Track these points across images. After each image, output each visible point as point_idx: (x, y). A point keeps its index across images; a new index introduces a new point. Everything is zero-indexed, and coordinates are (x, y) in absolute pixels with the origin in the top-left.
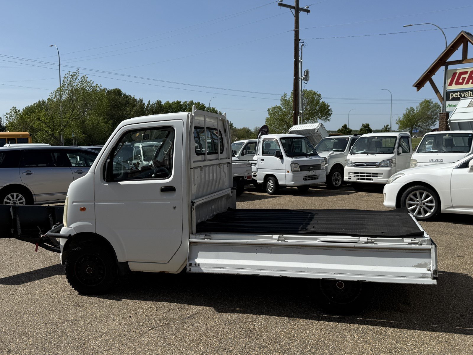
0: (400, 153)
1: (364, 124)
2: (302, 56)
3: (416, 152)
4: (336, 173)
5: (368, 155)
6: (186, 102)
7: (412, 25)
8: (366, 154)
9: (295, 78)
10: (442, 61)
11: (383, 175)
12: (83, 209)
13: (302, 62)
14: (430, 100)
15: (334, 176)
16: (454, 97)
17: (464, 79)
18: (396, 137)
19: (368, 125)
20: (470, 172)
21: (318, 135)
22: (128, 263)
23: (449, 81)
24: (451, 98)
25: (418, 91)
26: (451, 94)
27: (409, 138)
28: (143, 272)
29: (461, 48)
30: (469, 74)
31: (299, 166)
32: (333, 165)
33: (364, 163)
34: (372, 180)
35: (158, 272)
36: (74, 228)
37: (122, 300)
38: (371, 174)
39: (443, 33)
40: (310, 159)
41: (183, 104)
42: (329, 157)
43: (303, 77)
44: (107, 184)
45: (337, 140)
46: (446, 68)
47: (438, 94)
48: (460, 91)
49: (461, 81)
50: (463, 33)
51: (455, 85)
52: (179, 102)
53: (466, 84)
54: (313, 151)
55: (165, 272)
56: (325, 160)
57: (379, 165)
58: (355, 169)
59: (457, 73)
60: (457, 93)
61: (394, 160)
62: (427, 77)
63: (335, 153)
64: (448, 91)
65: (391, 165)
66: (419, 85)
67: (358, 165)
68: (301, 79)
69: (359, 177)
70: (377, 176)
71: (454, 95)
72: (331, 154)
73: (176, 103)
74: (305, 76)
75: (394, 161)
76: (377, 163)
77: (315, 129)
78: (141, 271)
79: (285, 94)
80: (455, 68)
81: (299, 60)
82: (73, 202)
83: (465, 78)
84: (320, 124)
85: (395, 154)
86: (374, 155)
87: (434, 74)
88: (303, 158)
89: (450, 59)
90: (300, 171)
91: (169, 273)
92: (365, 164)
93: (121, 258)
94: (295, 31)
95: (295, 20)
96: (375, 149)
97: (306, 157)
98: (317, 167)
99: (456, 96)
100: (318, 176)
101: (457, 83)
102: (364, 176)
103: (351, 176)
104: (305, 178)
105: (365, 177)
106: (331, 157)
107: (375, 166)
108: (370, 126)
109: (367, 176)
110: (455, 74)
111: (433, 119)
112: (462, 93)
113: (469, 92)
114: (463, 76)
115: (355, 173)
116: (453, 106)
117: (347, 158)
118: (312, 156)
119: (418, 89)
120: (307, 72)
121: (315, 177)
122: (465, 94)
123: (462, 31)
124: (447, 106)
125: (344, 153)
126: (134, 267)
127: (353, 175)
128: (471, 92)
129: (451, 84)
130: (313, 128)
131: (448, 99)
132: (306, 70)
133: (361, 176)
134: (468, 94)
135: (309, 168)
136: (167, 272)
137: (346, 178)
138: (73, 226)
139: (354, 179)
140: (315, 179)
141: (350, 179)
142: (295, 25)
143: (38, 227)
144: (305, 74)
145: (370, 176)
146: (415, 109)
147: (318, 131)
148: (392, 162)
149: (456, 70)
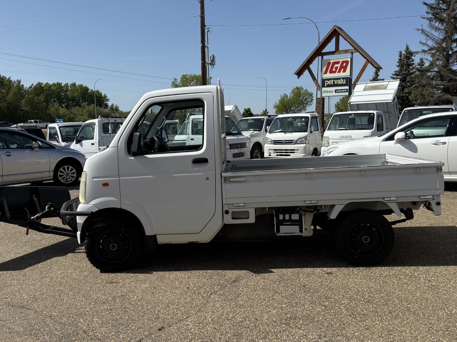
0: (312, 131)
1: (246, 108)
2: (208, 41)
3: (327, 130)
4: (256, 151)
5: (285, 133)
6: (68, 84)
7: (290, 18)
8: (284, 133)
9: (203, 63)
10: (318, 52)
11: (299, 151)
12: (106, 185)
13: (208, 47)
14: (301, 87)
15: (254, 153)
16: (328, 84)
17: (336, 68)
18: (308, 117)
19: (249, 109)
20: (395, 144)
21: (233, 116)
22: (157, 236)
23: (324, 69)
24: (326, 85)
25: (298, 78)
26: (326, 81)
27: (318, 118)
28: (171, 244)
29: (334, 40)
30: (341, 64)
31: (229, 144)
32: (253, 143)
33: (282, 141)
34: (290, 156)
35: (187, 243)
36: (95, 204)
37: (153, 273)
38: (289, 150)
39: (317, 27)
40: (237, 138)
41: (64, 85)
42: (250, 136)
43: (210, 62)
44: (133, 158)
45: (253, 121)
46: (322, 58)
47: (315, 81)
48: (334, 79)
49: (334, 70)
50: (335, 28)
51: (330, 74)
52: (59, 84)
53: (338, 72)
54: (238, 131)
55: (195, 242)
56: (248, 138)
57: (296, 143)
58: (274, 147)
59: (331, 62)
60: (331, 80)
61: (308, 137)
62: (306, 66)
63: (255, 132)
64: (323, 78)
65: (306, 142)
66: (299, 73)
67: (276, 142)
68: (208, 63)
69: (279, 154)
70: (294, 152)
71: (329, 82)
72: (251, 133)
73: (56, 85)
74: (211, 61)
75: (308, 139)
76: (294, 140)
77: (230, 111)
78: (169, 243)
79: (175, 79)
80: (328, 59)
81: (206, 45)
82: (93, 178)
83: (338, 67)
84: (234, 106)
85: (309, 132)
86: (291, 133)
87: (312, 64)
88: (231, 136)
89: (325, 51)
90: (230, 149)
91: (200, 242)
92: (284, 141)
93: (149, 232)
94: (201, 17)
95: (201, 6)
96: (287, 128)
97: (234, 136)
98: (242, 145)
99: (330, 83)
100: (244, 153)
101: (331, 72)
102: (283, 152)
103: (271, 153)
104: (234, 156)
105: (284, 154)
106: (252, 136)
107: (292, 143)
108: (251, 111)
109: (285, 152)
110: (329, 63)
111: (304, 104)
112: (335, 81)
113: (341, 80)
114: (336, 66)
115: (275, 150)
116: (328, 92)
117: (267, 137)
118: (239, 135)
119: (299, 77)
120: (214, 57)
121: (241, 155)
122: (338, 81)
123: (335, 26)
124: (323, 92)
125: (262, 132)
126: (161, 240)
127: (272, 152)
128: (342, 79)
129: (326, 73)
130: (229, 110)
131: (323, 86)
132: (212, 55)
133: (280, 152)
134: (340, 81)
135: (237, 146)
136: (197, 242)
137: (266, 155)
138: (93, 202)
139: (274, 155)
140: (242, 156)
141: (270, 155)
142: (201, 11)
143: (25, 208)
144: (212, 59)
145: (288, 152)
146: (289, 96)
147: (234, 113)
148: (306, 139)
149: (330, 60)
